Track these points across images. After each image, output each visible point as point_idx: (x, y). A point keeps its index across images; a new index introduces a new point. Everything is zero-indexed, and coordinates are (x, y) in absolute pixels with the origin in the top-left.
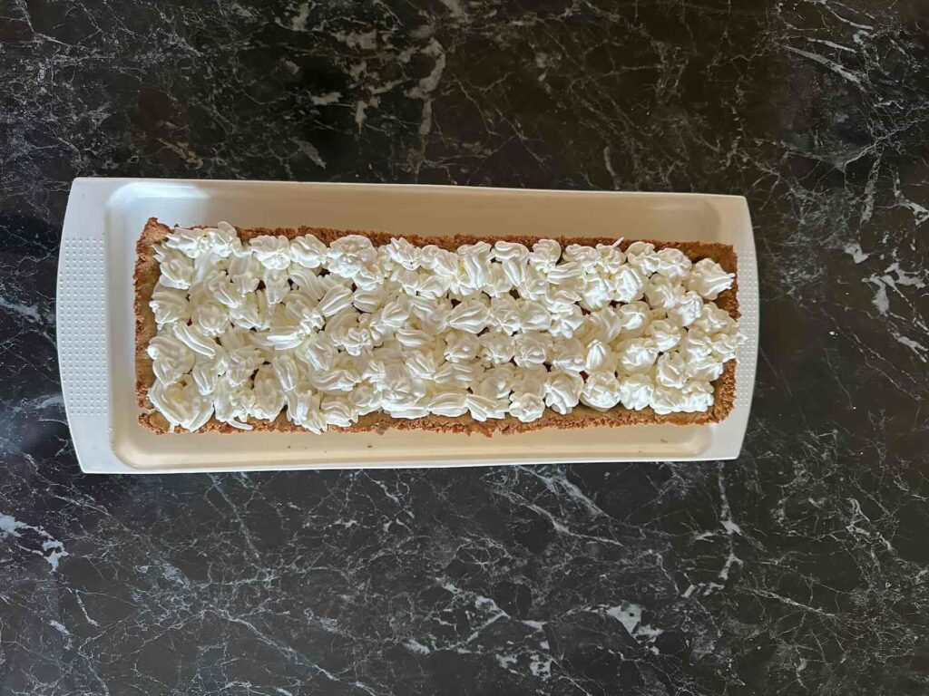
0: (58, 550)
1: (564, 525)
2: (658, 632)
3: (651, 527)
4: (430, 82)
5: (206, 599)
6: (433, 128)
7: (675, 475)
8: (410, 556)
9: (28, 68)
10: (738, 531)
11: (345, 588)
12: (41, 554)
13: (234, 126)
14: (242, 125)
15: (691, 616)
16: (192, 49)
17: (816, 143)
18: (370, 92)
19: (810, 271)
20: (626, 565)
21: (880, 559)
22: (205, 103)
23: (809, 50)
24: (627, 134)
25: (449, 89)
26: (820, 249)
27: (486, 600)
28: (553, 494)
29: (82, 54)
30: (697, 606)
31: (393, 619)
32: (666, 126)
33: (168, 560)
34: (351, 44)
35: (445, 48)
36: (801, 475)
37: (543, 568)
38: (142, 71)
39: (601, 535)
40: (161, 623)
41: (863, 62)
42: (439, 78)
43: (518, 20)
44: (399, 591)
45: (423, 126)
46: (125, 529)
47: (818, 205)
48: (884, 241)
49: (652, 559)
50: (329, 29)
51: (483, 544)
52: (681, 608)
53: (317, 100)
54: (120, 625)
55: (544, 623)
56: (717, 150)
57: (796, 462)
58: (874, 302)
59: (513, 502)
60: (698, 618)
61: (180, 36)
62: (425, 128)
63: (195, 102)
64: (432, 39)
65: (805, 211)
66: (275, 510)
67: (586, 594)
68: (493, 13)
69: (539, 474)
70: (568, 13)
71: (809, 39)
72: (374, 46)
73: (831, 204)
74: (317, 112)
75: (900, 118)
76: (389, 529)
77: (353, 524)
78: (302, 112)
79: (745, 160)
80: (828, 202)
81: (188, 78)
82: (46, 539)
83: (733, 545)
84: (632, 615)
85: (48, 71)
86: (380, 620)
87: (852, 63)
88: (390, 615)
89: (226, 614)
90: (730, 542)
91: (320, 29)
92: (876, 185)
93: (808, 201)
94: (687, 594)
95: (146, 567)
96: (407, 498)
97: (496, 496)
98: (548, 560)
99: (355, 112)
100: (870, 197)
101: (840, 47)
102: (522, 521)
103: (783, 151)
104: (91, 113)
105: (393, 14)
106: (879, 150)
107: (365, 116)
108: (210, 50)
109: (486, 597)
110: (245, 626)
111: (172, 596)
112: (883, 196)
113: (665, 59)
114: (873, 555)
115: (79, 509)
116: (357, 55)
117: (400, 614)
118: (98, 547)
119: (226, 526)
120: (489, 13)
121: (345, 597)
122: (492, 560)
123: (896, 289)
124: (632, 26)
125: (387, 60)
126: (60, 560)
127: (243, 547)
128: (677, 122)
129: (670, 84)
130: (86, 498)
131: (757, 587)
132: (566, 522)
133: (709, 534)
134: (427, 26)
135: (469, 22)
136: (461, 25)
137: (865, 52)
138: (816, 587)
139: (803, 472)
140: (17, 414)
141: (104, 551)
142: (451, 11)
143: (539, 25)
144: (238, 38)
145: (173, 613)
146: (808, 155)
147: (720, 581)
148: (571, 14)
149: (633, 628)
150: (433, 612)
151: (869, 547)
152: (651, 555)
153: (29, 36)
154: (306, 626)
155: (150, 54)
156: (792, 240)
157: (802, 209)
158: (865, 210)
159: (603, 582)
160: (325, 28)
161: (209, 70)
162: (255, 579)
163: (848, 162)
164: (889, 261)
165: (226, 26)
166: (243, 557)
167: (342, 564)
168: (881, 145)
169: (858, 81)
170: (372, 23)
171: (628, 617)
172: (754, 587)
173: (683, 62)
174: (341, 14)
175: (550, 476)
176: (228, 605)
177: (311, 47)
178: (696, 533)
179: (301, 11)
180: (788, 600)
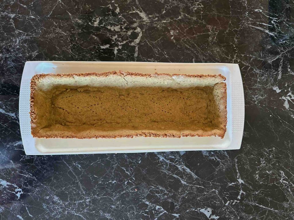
0: (20, 192)
1: (185, 182)
2: (218, 217)
3: (213, 181)
4: (137, 41)
5: (67, 207)
6: (139, 54)
7: (221, 164)
8: (134, 193)
9: (14, 40)
10: (243, 182)
11: (113, 203)
12: (15, 193)
13: (76, 56)
14: (79, 56)
15: (229, 212)
16: (63, 33)
17: (261, 55)
18: (119, 44)
19: (262, 96)
20: (206, 195)
21: (292, 191)
22: (67, 49)
23: (257, 26)
24: (200, 54)
25: (143, 42)
26: (265, 89)
27: (159, 207)
28: (181, 171)
29: (30, 35)
30: (231, 208)
31: (129, 214)
32: (212, 51)
33: (55, 195)
34: (112, 30)
35: (142, 30)
36: (263, 163)
37: (178, 196)
38: (48, 40)
39: (197, 185)
40: (53, 216)
41: (275, 29)
42: (140, 39)
43: (164, 20)
44: (131, 204)
45: (135, 54)
46: (42, 184)
47: (263, 75)
48: (286, 85)
49: (214, 192)
50: (106, 25)
51: (158, 188)
52: (225, 209)
53: (102, 47)
54: (40, 216)
55: (179, 215)
56: (229, 58)
57: (261, 159)
58: (284, 105)
59: (168, 174)
60: (231, 212)
61: (60, 29)
62: (136, 55)
63: (65, 49)
64: (138, 27)
65: (259, 76)
66: (90, 177)
67: (193, 205)
68: (156, 19)
69: (176, 164)
70: (180, 18)
71: (257, 23)
72: (120, 30)
73: (267, 74)
74: (102, 51)
75: (288, 46)
76: (127, 183)
77: (115, 182)
78: (98, 51)
79: (239, 61)
80: (266, 73)
81: (62, 42)
82: (16, 188)
83: (241, 187)
84: (208, 211)
85: (19, 41)
86: (124, 214)
87: (272, 30)
88: (128, 212)
89: (74, 212)
90: (241, 186)
91: (103, 25)
92: (282, 68)
93: (260, 73)
94: (227, 204)
95: (48, 197)
96: (132, 173)
97: (162, 172)
98: (180, 194)
99: (114, 50)
100: (280, 71)
101: (267, 25)
102: (171, 180)
103: (251, 58)
104: (32, 53)
105: (125, 20)
106: (282, 57)
107: (117, 52)
108: (69, 33)
109: (159, 206)
110: (80, 216)
111: (57, 206)
112: (285, 71)
113: (211, 31)
114: (290, 190)
115: (27, 178)
116: (114, 33)
117: (131, 212)
118: (33, 190)
119: (74, 183)
120: (155, 19)
121: (113, 206)
122: (161, 194)
123: (291, 101)
124: (200, 21)
125: (124, 34)
126: (21, 195)
127: (80, 190)
128: (216, 50)
129: (213, 38)
130: (29, 174)
131: (251, 202)
132: (185, 180)
133: (233, 183)
134: (136, 24)
135: (149, 22)
136: (146, 23)
137: (275, 26)
138: (271, 201)
139: (264, 162)
140: (8, 147)
141: (35, 192)
142: (143, 19)
143: (170, 22)
144: (78, 29)
145: (57, 212)
146: (259, 59)
147: (238, 200)
148: (181, 18)
149: (209, 216)
150: (142, 211)
151: (288, 187)
152: (214, 191)
153: (14, 30)
154: (100, 216)
155: (51, 35)
156: (256, 86)
157: (258, 76)
158: (279, 76)
159: (198, 200)
160: (104, 25)
161: (69, 39)
162: (83, 201)
163: (272, 61)
164: (288, 92)
165: (74, 25)
166: (79, 193)
167: (112, 196)
168: (282, 55)
169: (274, 35)
170: (119, 23)
171: (207, 212)
172: (249, 201)
173: (217, 31)
174: (109, 21)
175: (180, 165)
176: (75, 209)
177: (100, 31)
178: (229, 183)
179: (97, 20)
180: (261, 206)
